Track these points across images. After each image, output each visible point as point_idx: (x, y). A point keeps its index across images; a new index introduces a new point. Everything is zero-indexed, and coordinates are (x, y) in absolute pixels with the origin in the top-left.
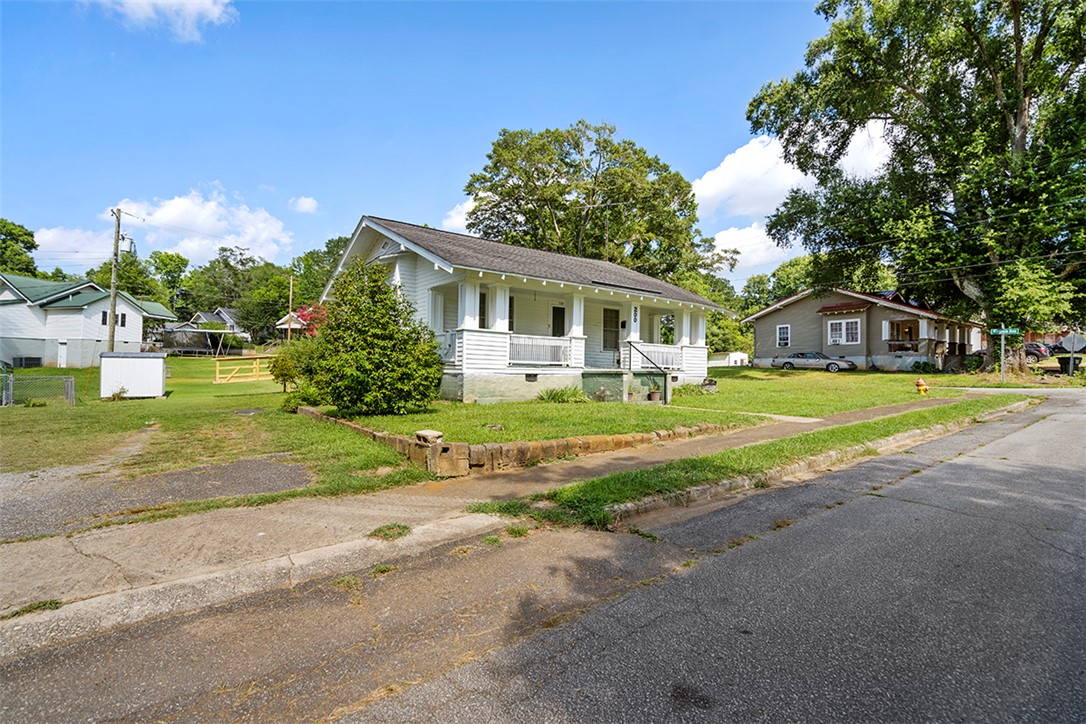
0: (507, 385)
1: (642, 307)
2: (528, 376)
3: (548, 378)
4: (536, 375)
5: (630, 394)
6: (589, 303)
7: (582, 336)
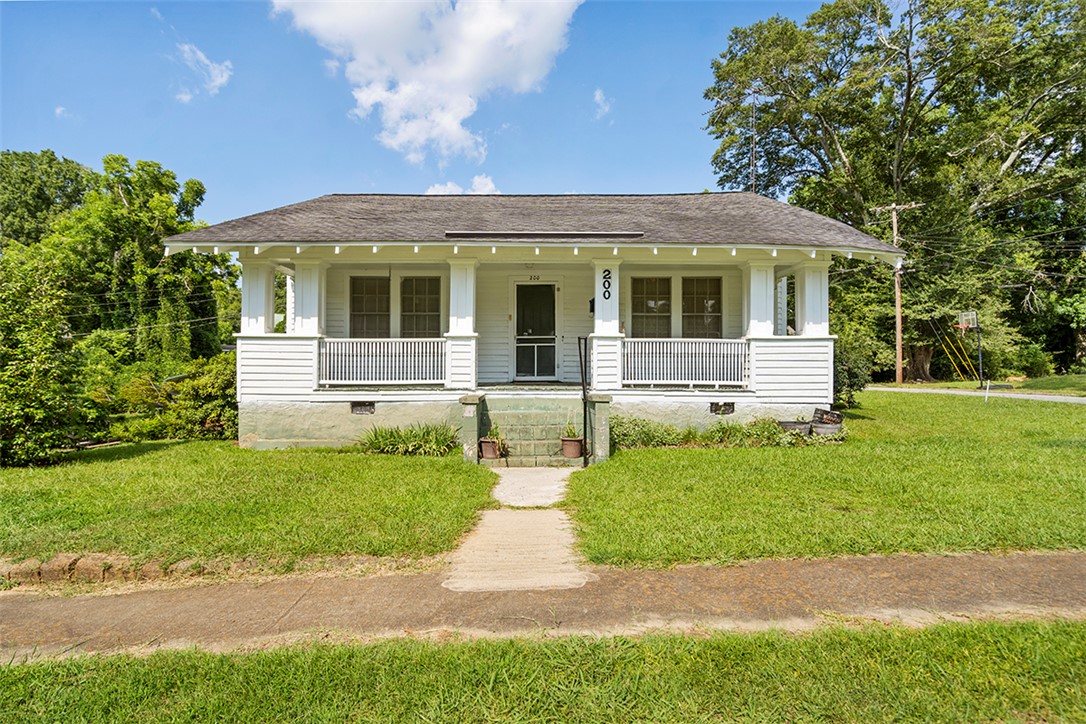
0: (314, 420)
1: (622, 268)
2: (355, 405)
3: (396, 408)
4: (371, 404)
5: (614, 446)
6: (485, 275)
7: (472, 333)
